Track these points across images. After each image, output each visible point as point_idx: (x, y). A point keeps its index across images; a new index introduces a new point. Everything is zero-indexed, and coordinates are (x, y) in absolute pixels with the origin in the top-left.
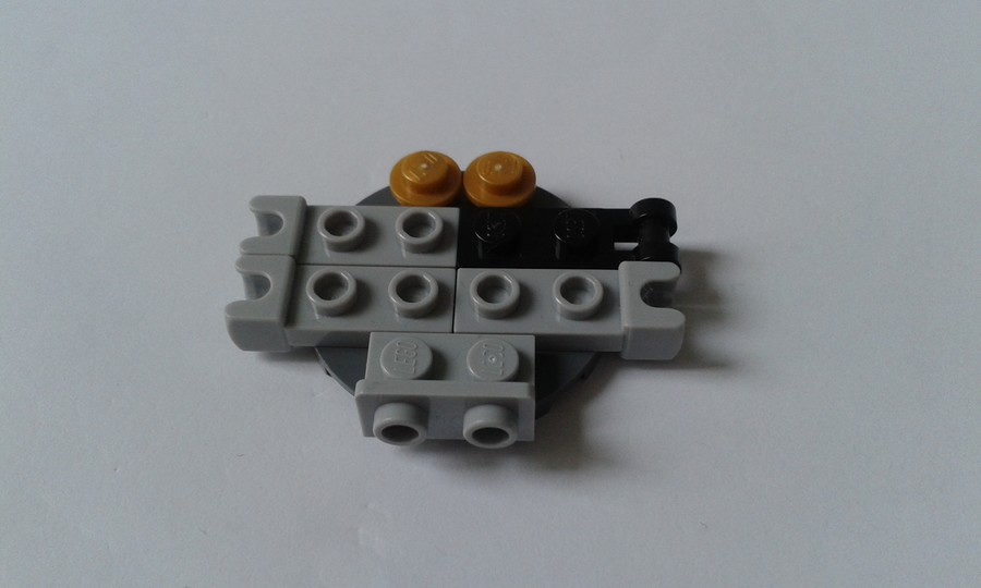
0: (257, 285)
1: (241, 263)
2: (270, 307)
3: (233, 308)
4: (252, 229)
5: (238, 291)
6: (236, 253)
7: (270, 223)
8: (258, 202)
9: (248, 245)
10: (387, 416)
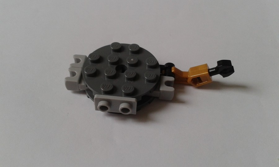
0: (73, 74)
1: (70, 69)
2: (76, 79)
3: (67, 78)
4: (73, 61)
5: (68, 75)
6: (69, 66)
7: (78, 61)
8: (75, 56)
9: (72, 65)
10: (101, 103)
